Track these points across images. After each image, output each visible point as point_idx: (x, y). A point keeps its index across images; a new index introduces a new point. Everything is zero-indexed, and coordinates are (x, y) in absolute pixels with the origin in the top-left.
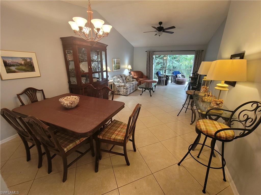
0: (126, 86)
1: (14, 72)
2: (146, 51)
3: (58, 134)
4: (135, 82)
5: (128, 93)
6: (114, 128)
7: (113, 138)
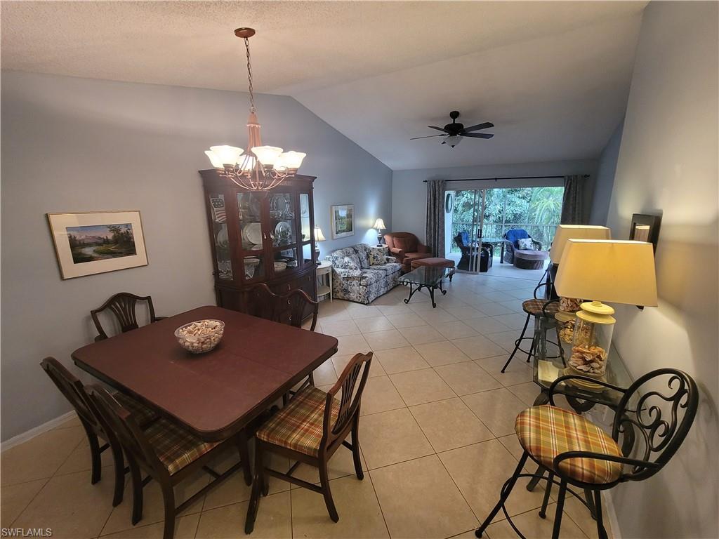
0: (366, 277)
1: (90, 259)
2: (426, 181)
4: (393, 265)
5: (372, 297)
6: (303, 411)
7: (294, 441)
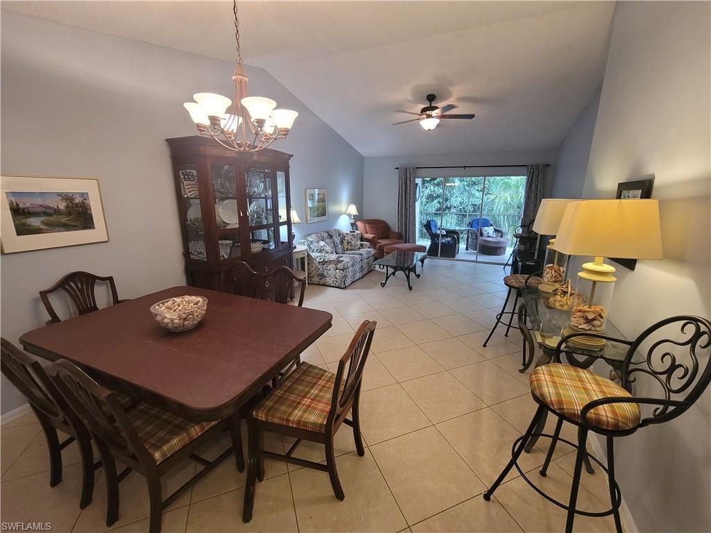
0: (343, 261)
1: (37, 231)
2: (397, 168)
3: (142, 407)
4: (367, 250)
5: (348, 281)
6: (301, 388)
7: (296, 418)
